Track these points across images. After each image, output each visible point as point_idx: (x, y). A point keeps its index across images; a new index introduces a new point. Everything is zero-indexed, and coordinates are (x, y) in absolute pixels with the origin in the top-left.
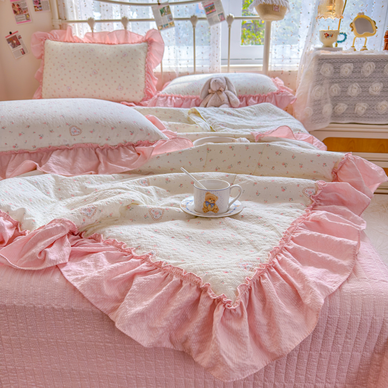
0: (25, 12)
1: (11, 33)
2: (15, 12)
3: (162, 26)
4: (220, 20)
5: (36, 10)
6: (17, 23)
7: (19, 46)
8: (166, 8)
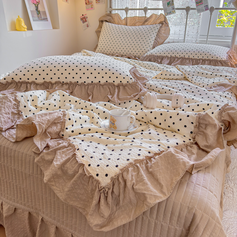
0: (91, 4)
1: (83, 15)
2: (86, 3)
3: (167, 13)
4: (205, 10)
5: (96, 3)
6: (86, 10)
7: (86, 23)
8: (171, 2)
